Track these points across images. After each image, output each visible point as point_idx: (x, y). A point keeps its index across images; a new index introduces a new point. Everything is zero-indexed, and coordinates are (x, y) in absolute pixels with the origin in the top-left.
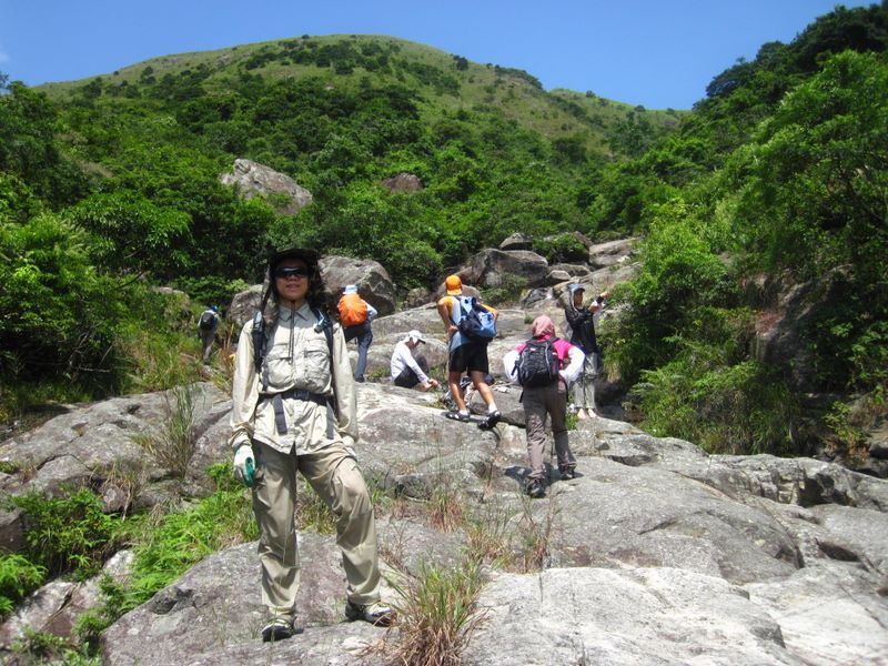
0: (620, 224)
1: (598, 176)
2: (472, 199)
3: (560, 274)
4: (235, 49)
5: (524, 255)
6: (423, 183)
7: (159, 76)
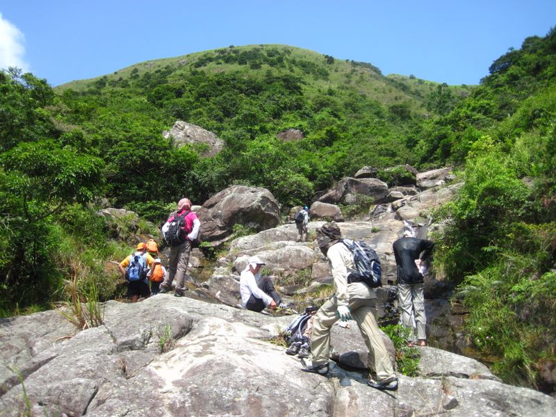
0: (436, 159)
1: (420, 127)
2: (336, 144)
3: (397, 194)
4: (188, 56)
5: (371, 181)
6: (305, 134)
7: (141, 74)
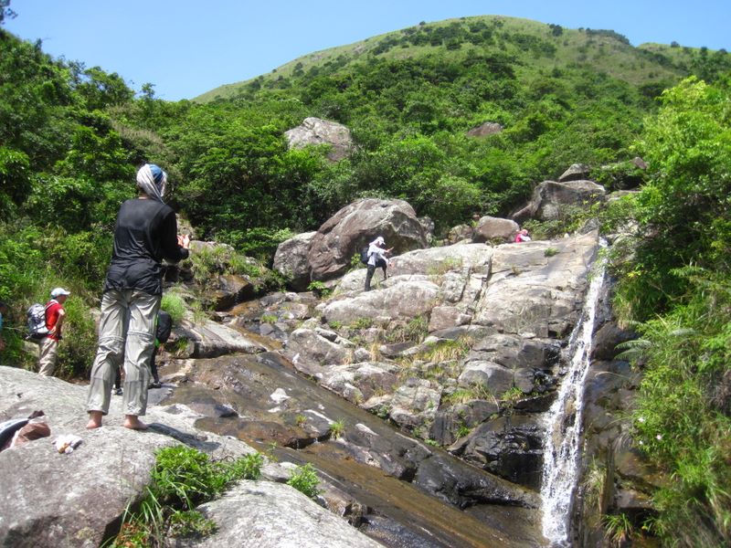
2: (542, 138)
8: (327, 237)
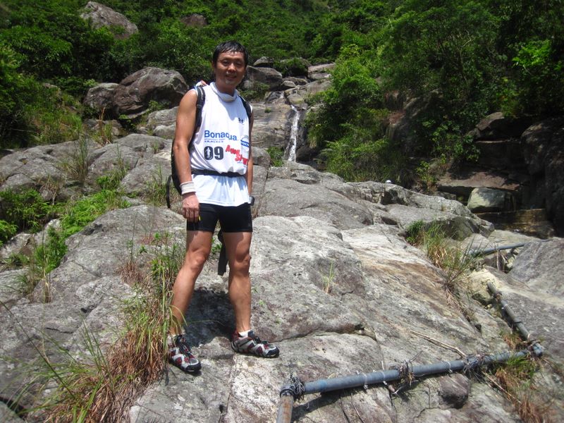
0: (328, 54)
1: (319, 21)
2: (238, 33)
3: (289, 83)
5: (268, 71)
6: (208, 21)
8: (128, 88)
